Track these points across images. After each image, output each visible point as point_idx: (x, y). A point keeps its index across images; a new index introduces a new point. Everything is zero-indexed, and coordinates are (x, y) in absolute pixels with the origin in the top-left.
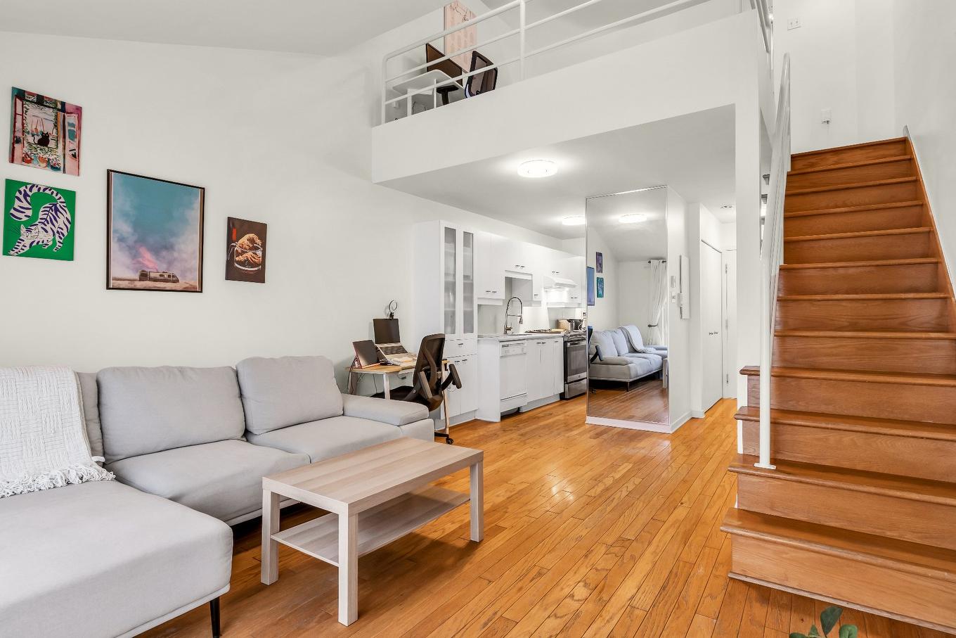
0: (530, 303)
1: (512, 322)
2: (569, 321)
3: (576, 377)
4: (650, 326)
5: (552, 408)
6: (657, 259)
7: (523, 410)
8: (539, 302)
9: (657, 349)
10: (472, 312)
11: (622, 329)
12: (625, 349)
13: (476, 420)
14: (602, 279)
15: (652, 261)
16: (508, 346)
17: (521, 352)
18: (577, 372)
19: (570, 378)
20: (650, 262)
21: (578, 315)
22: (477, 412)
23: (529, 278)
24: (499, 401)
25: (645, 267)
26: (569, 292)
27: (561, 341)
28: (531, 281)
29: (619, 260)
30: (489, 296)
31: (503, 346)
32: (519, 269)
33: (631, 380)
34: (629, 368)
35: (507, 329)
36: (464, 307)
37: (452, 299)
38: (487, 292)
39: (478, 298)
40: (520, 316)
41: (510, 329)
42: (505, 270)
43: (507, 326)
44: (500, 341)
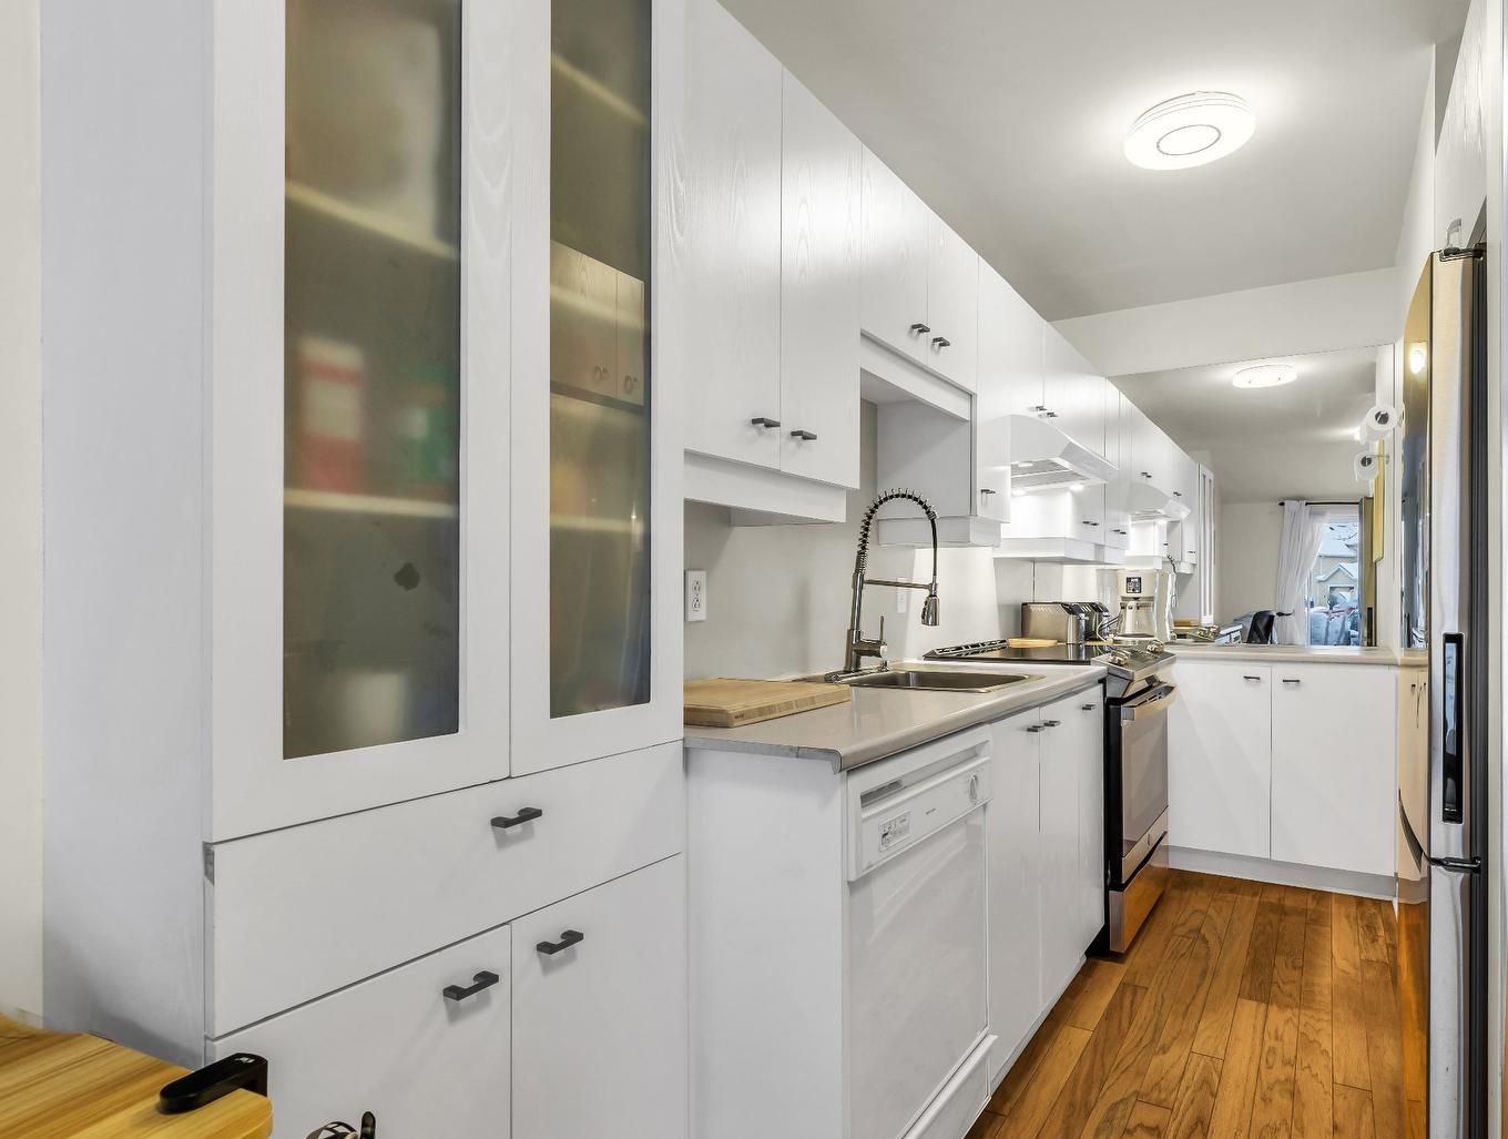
0: (965, 522)
1: (887, 613)
2: (1069, 610)
5: (1101, 1046)
8: (996, 526)
15: (1288, 502)
17: (966, 806)
19: (1130, 862)
20: (1282, 505)
23: (960, 407)
26: (1080, 499)
27: (1097, 699)
28: (970, 425)
30: (768, 450)
31: (868, 798)
32: (920, 349)
35: (859, 649)
36: (555, 507)
37: (417, 423)
38: (753, 432)
39: (692, 457)
40: (928, 587)
41: (873, 650)
42: (865, 336)
43: (859, 634)
44: (847, 763)
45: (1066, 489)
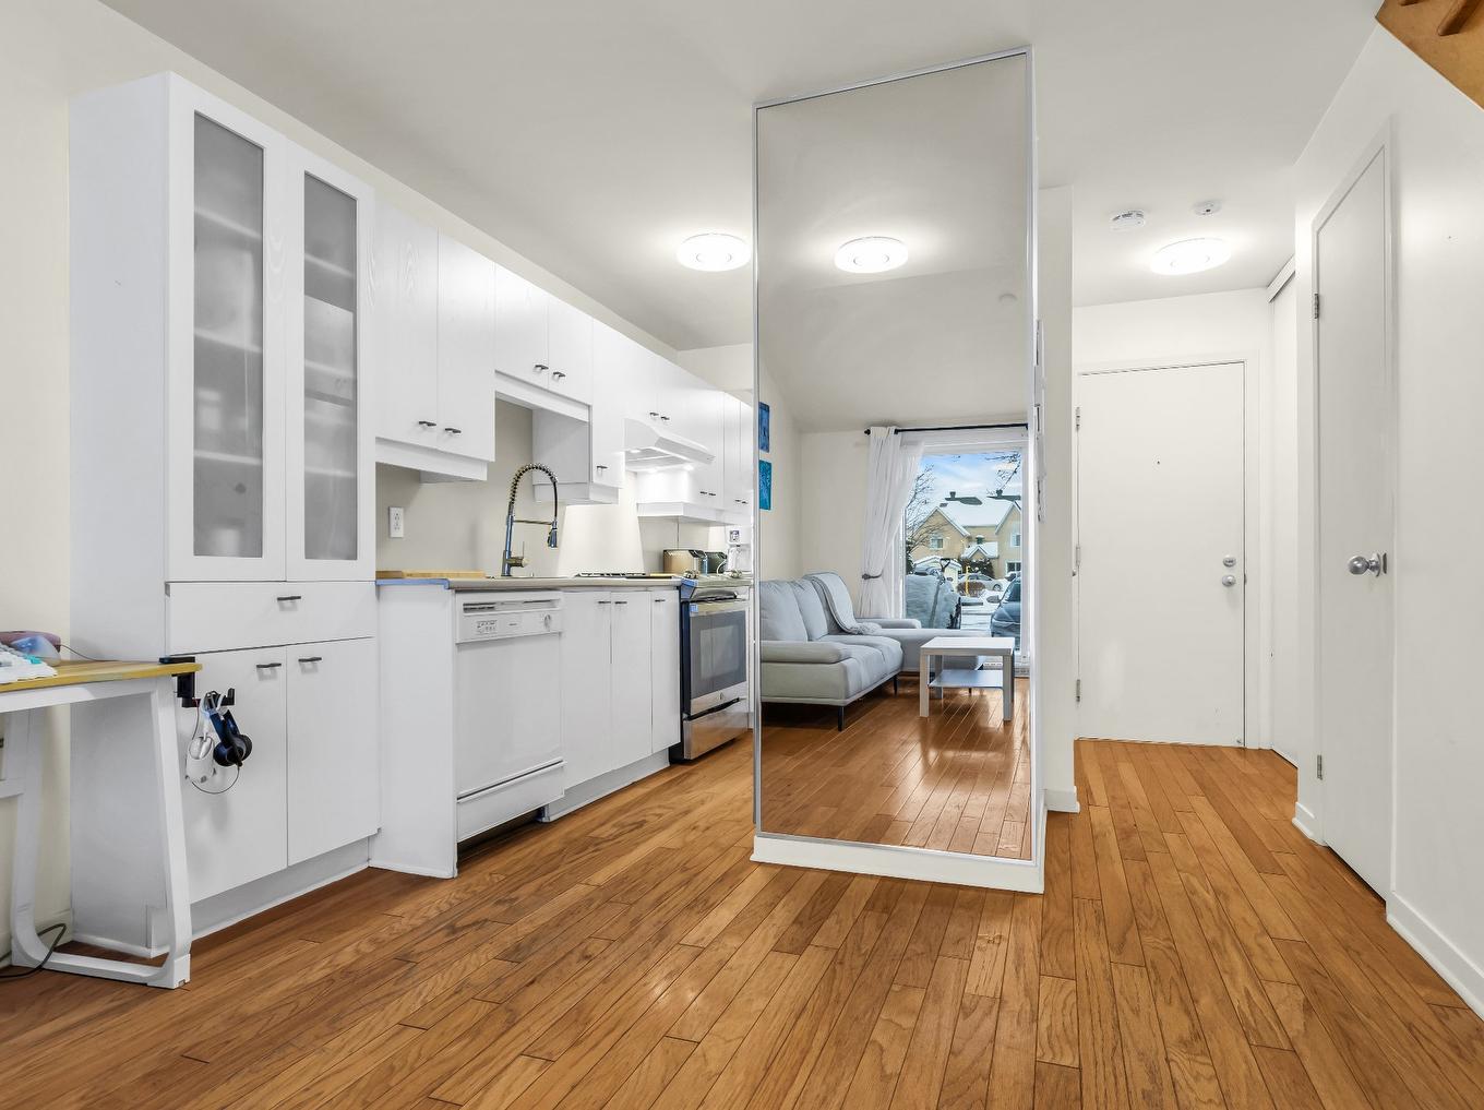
0: (584, 488)
1: (527, 540)
2: (695, 554)
3: (713, 699)
4: (866, 577)
6: (886, 424)
7: (552, 816)
8: (613, 492)
9: (885, 626)
10: (352, 485)
11: (813, 580)
12: (821, 624)
13: (372, 872)
14: (769, 464)
15: (872, 429)
16: (490, 607)
17: (542, 629)
18: (716, 683)
19: (699, 703)
20: (868, 432)
21: (715, 541)
22: (377, 843)
23: (580, 414)
24: (452, 801)
25: (857, 445)
26: (694, 476)
27: (672, 598)
28: (587, 426)
29: (802, 428)
30: (427, 438)
31: (468, 608)
32: (543, 379)
33: (849, 701)
34: (845, 671)
35: (512, 562)
36: (307, 462)
37: (245, 423)
38: (420, 427)
39: (380, 440)
40: (552, 524)
41: (518, 563)
42: (497, 372)
43: (510, 552)
44: (452, 585)
45: (682, 470)
